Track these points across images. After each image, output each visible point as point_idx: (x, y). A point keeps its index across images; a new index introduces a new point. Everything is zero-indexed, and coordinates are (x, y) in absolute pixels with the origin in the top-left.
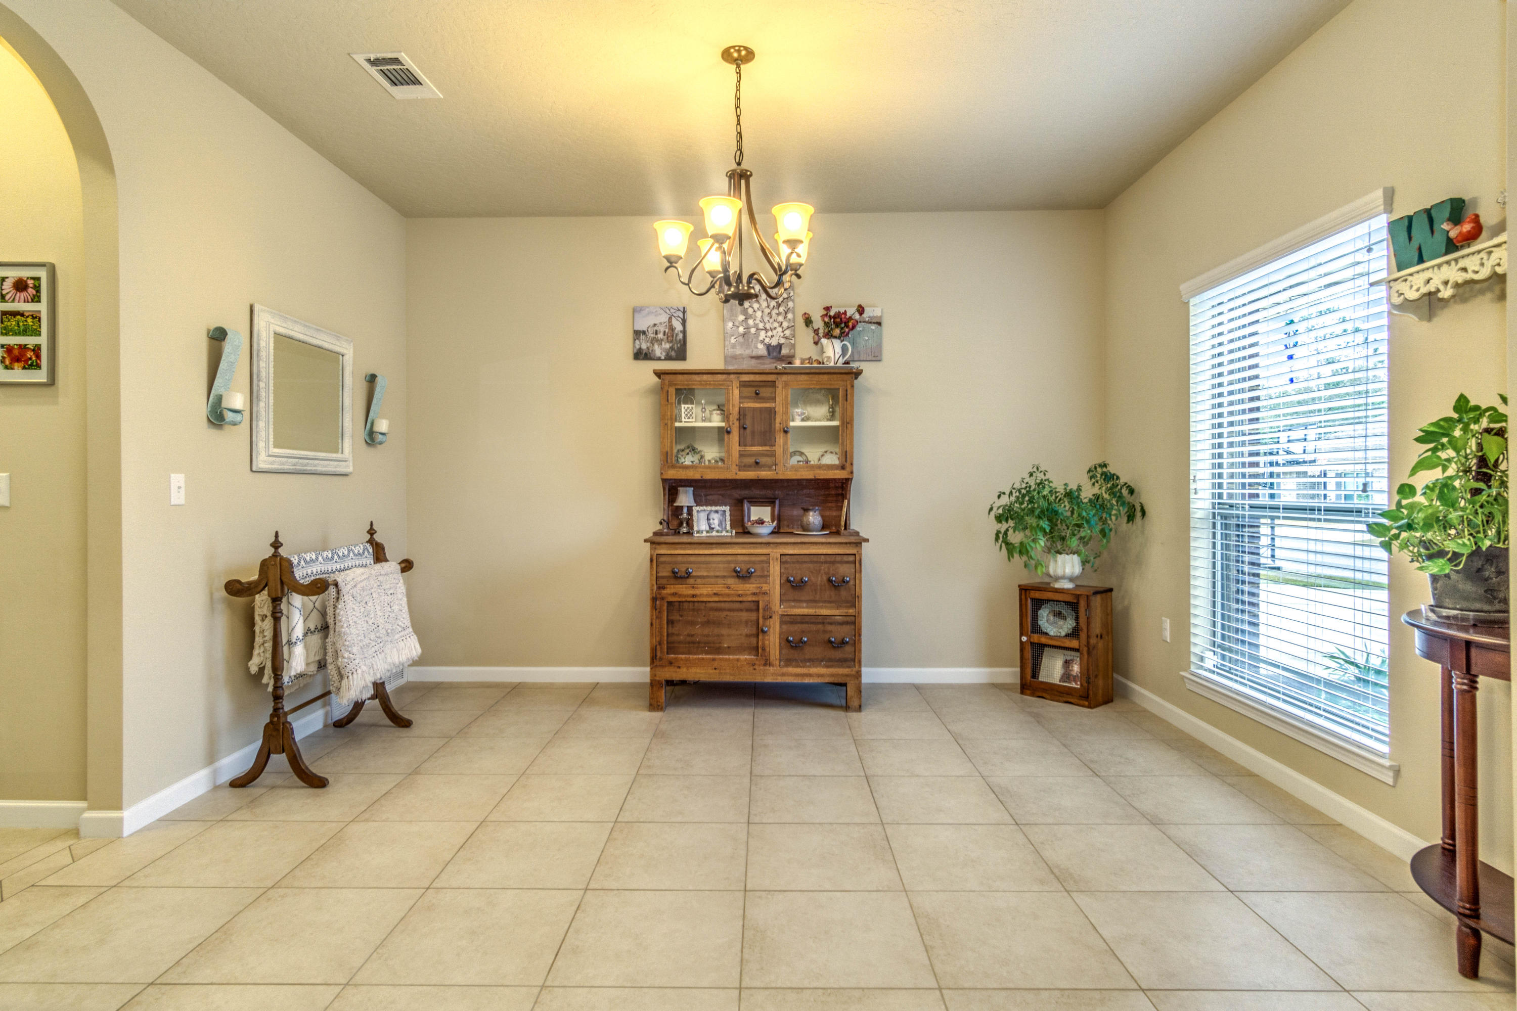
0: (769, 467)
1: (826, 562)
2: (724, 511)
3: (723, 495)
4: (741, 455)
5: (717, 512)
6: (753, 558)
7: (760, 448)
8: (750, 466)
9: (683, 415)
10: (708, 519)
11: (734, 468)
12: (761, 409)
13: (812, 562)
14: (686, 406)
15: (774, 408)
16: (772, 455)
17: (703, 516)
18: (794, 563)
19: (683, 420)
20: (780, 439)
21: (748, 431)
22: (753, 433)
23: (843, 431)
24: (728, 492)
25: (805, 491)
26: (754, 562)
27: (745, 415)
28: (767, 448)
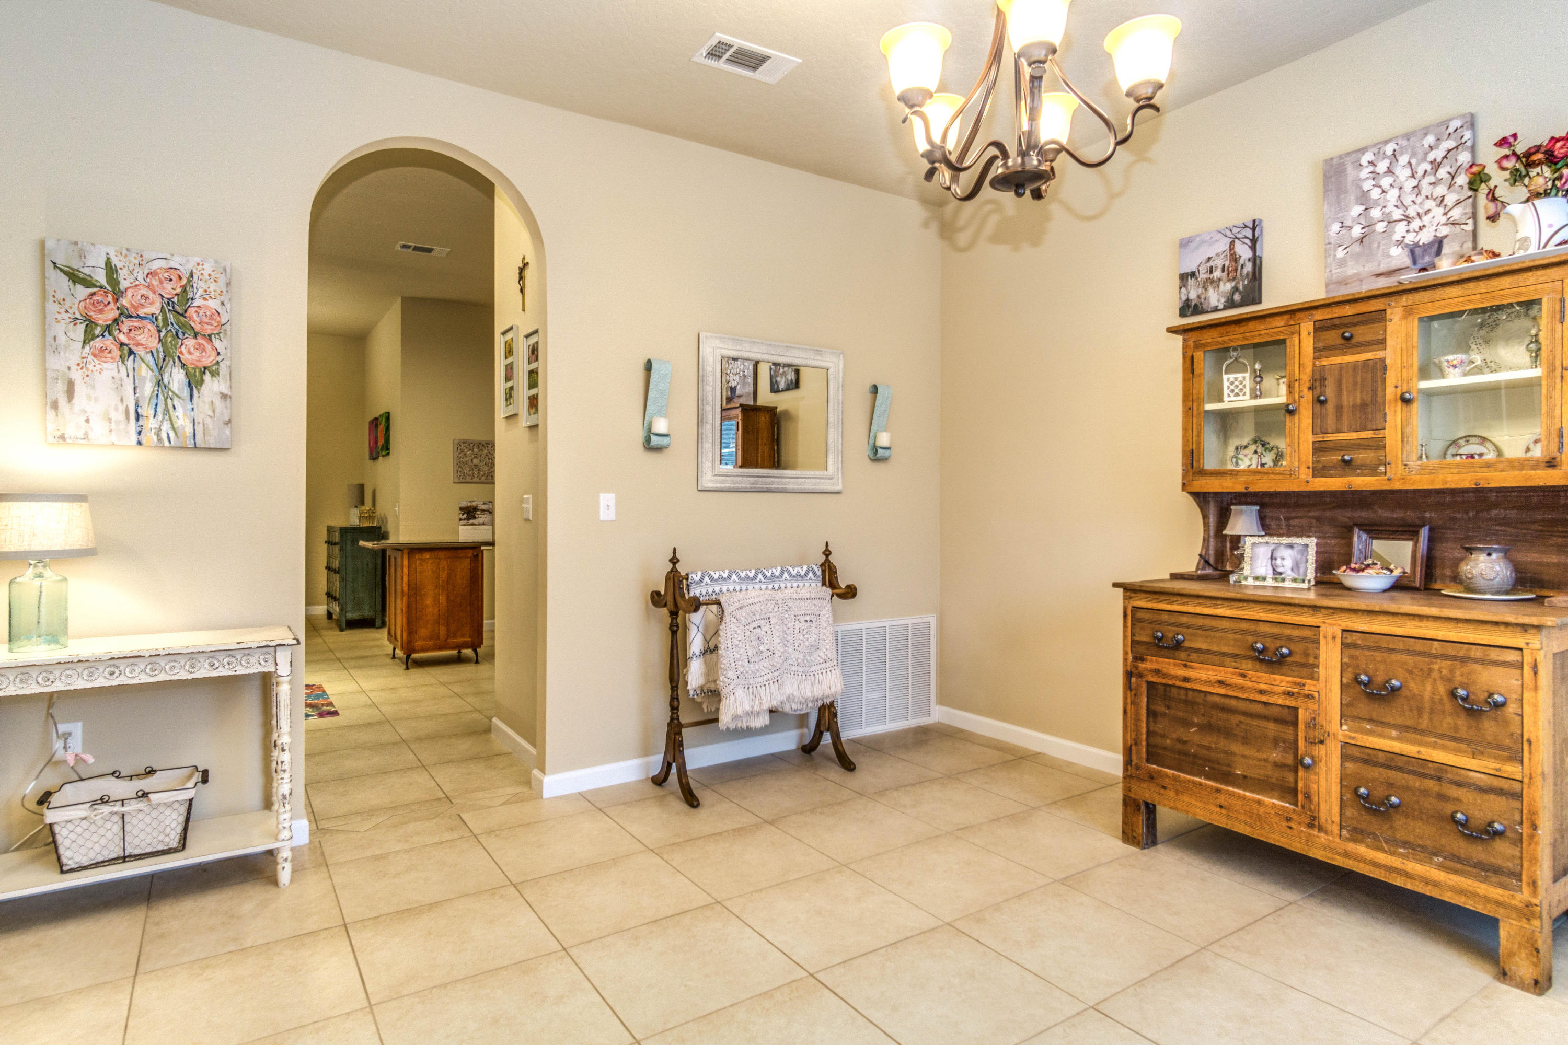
0: (1372, 470)
1: (1445, 657)
2: (1306, 546)
3: (1318, 519)
4: (1318, 449)
5: (1291, 546)
6: (1288, 631)
7: (1354, 436)
8: (1334, 467)
9: (1226, 391)
10: (1273, 558)
11: (1305, 473)
12: (1355, 366)
13: (1410, 652)
14: (1232, 377)
15: (1383, 360)
16: (1378, 445)
17: (1263, 553)
18: (1369, 648)
19: (1226, 398)
20: (1394, 415)
21: (1330, 407)
22: (1339, 409)
23: (1551, 387)
24: (1328, 514)
25: (1494, 512)
26: (1289, 639)
27: (1323, 380)
28: (1368, 434)
